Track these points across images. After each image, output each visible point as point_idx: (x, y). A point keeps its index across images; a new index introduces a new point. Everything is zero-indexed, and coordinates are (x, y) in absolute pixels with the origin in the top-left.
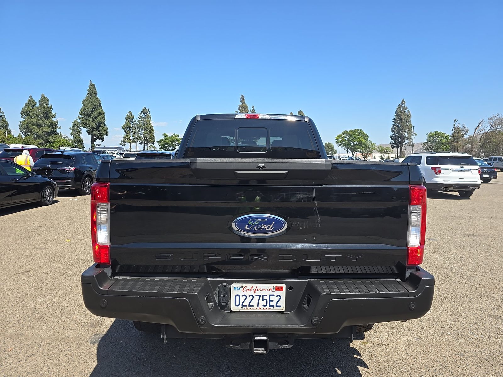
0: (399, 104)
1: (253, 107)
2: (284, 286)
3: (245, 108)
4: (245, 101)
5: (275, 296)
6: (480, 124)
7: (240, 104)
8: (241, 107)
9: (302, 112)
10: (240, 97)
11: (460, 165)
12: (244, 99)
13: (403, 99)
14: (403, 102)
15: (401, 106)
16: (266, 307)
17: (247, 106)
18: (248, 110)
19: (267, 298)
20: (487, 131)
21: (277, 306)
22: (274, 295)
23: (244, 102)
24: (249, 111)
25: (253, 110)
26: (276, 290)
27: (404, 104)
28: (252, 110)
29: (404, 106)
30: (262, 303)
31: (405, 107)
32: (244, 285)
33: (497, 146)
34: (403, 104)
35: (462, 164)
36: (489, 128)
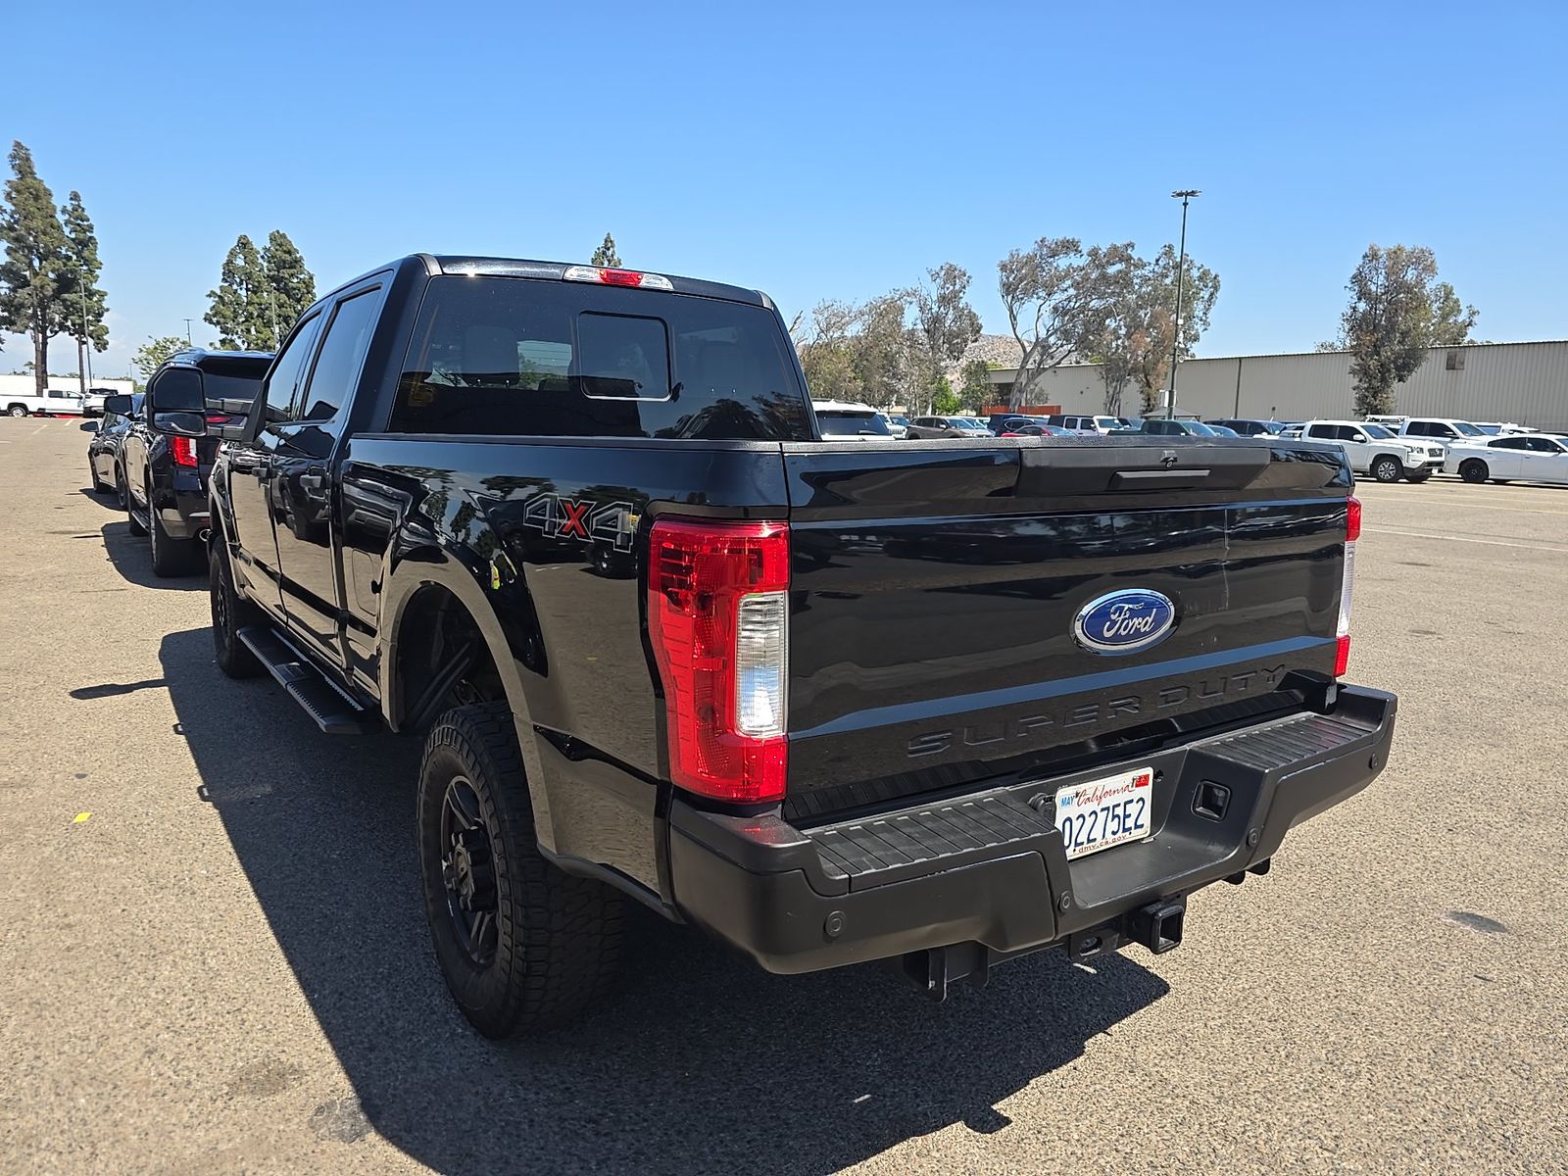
0: (599, 249)
1: (75, 197)
2: (1149, 771)
3: (37, 198)
4: (35, 171)
5: (1135, 801)
6: (795, 323)
7: (13, 176)
8: (18, 192)
9: (283, 236)
10: (11, 151)
11: (858, 434)
12: (28, 159)
13: (609, 234)
14: (608, 243)
15: (604, 253)
16: (1117, 836)
17: (45, 189)
18: (54, 208)
19: (1119, 811)
20: (811, 343)
21: (1137, 827)
22: (1132, 801)
23: (33, 173)
24: (59, 209)
25: (75, 210)
26: (1137, 786)
27: (611, 249)
28: (70, 208)
29: (612, 255)
30: (1113, 825)
31: (615, 257)
32: (1081, 788)
33: (833, 384)
34: (608, 249)
35: (861, 432)
36: (816, 336)
